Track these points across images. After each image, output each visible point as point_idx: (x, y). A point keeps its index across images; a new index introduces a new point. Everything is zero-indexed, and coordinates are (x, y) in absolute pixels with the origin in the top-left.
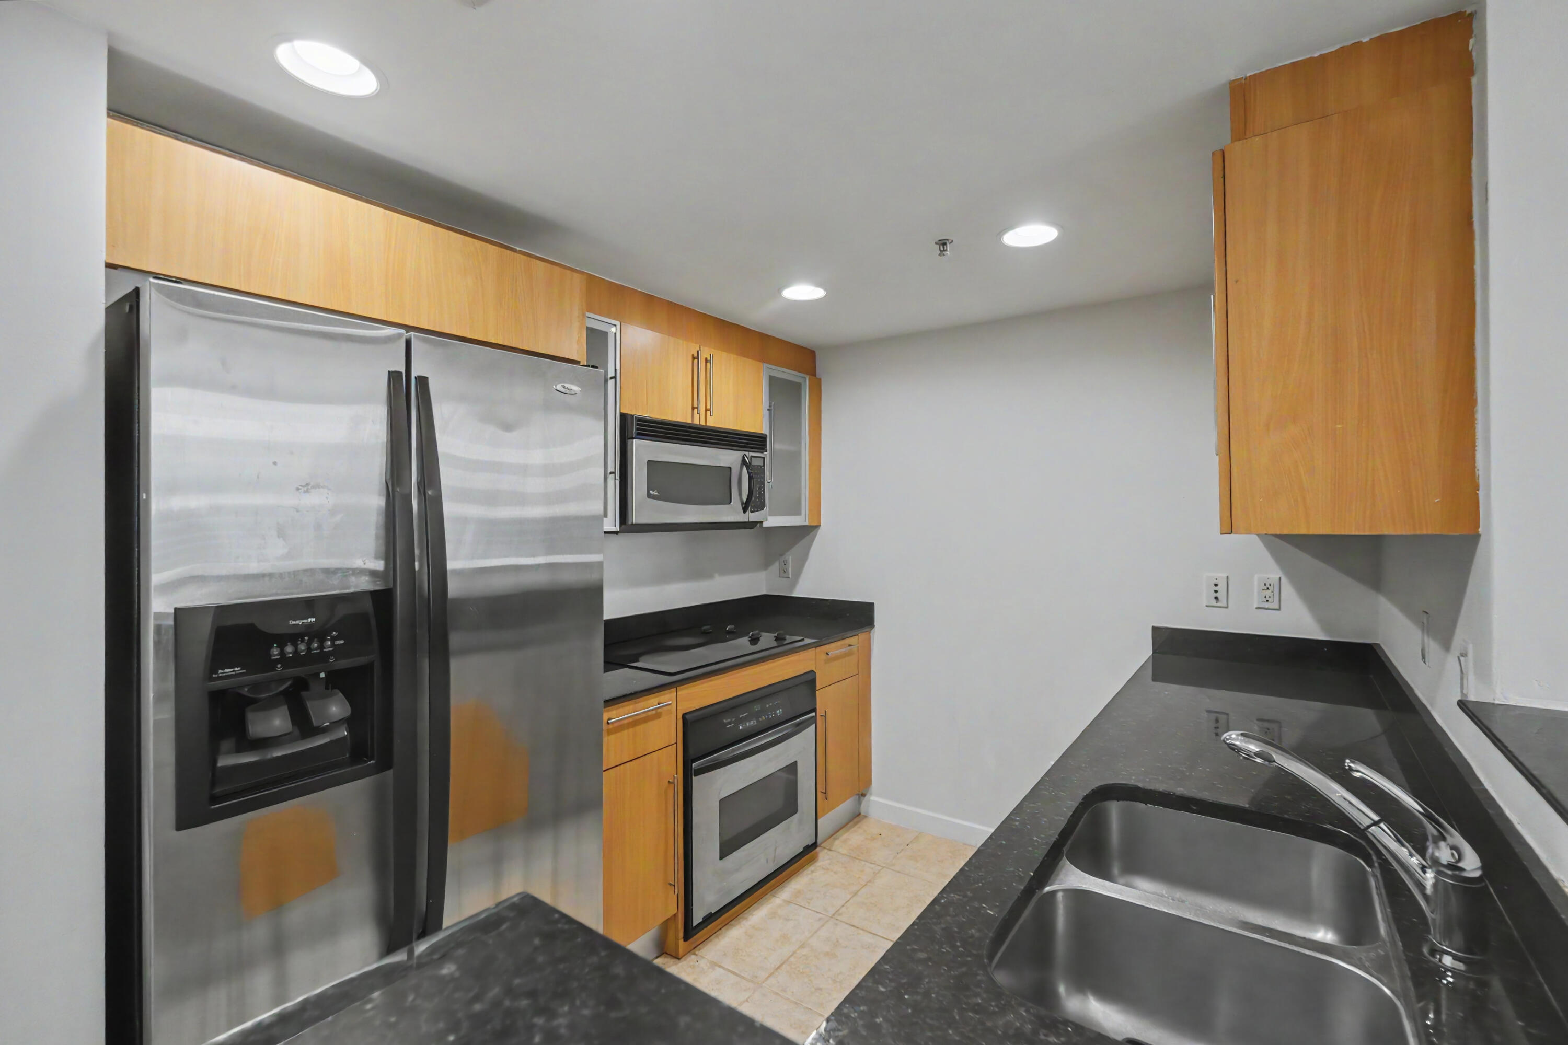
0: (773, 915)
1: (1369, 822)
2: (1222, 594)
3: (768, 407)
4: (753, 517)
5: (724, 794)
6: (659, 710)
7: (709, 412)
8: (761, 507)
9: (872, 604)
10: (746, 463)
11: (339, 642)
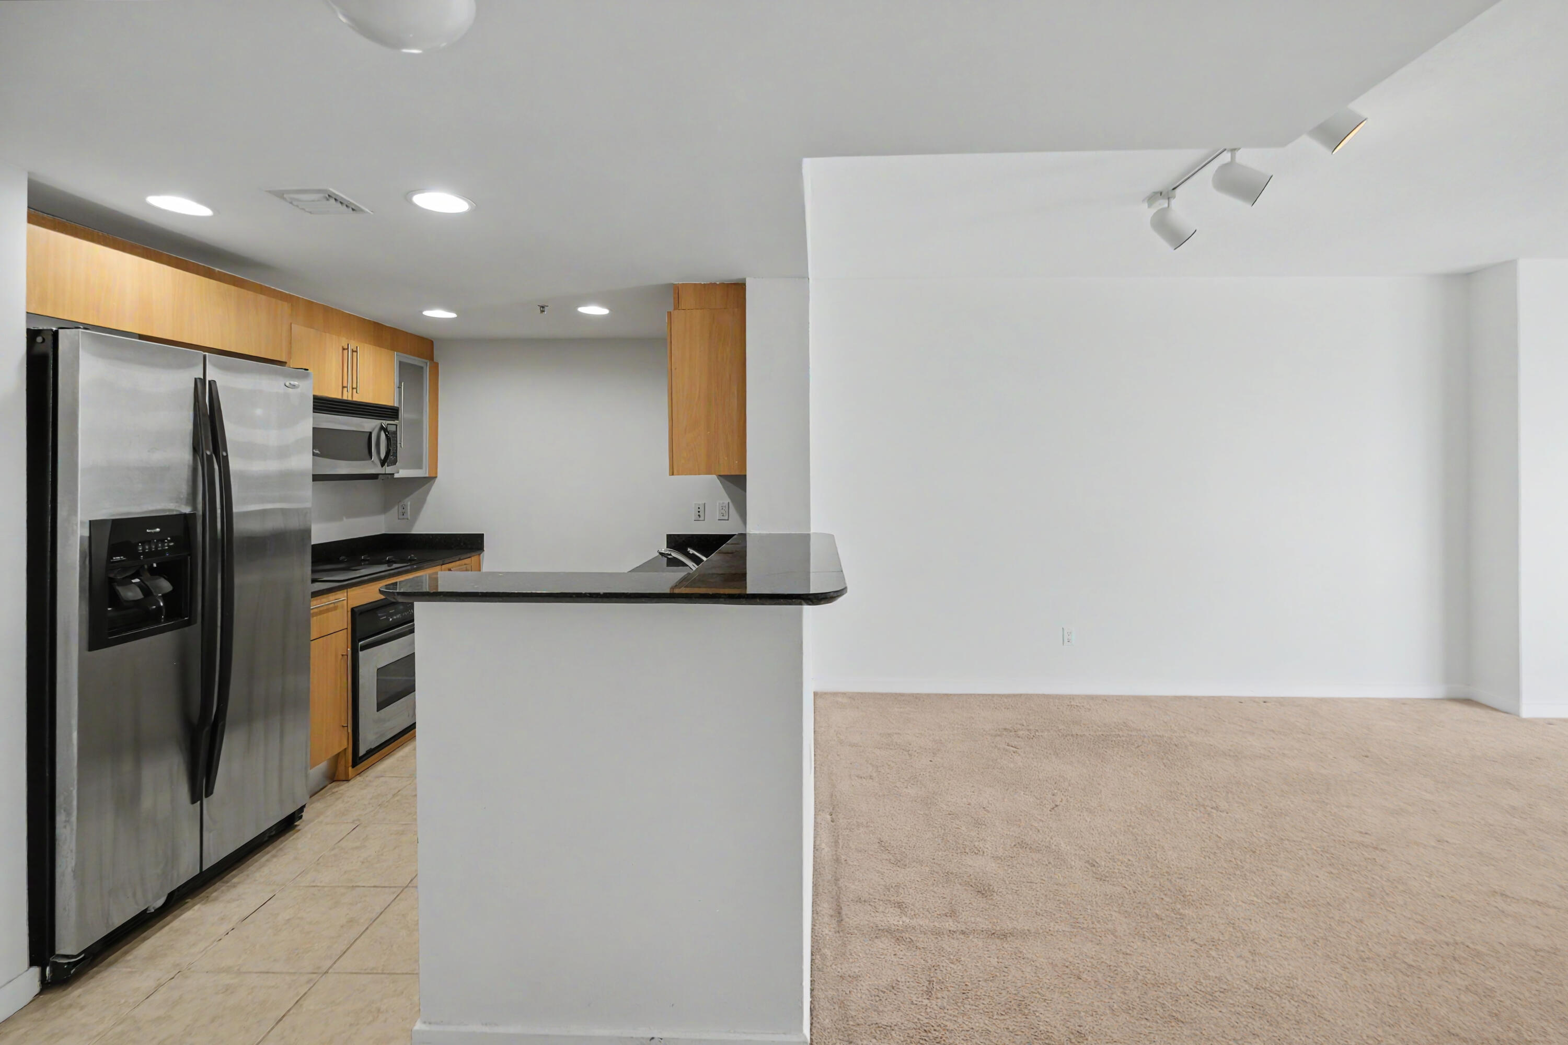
2: (702, 513)
3: (398, 385)
4: (388, 469)
5: (379, 666)
6: (336, 605)
7: (355, 390)
8: (394, 462)
9: (483, 535)
10: (382, 428)
11: (172, 544)
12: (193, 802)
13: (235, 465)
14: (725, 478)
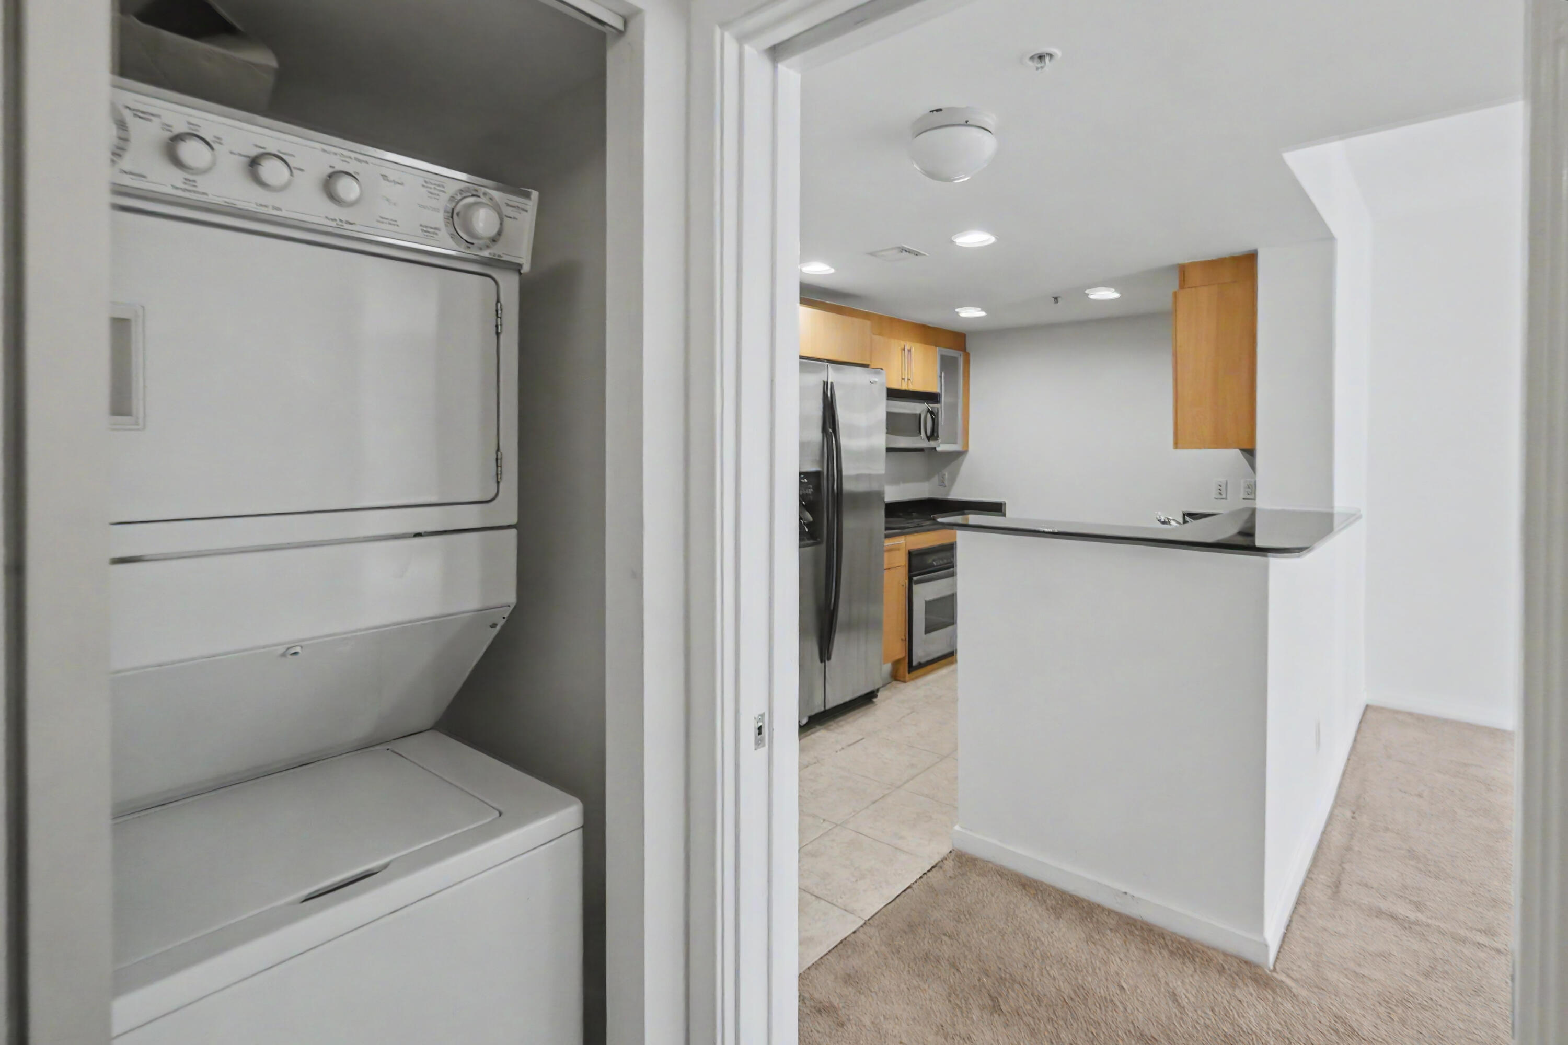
2: (1223, 492)
3: (940, 375)
4: (932, 444)
5: (927, 599)
6: (898, 546)
7: (910, 381)
8: (936, 438)
9: (1005, 502)
10: (929, 411)
11: (812, 490)
12: (820, 660)
14: (1243, 451)
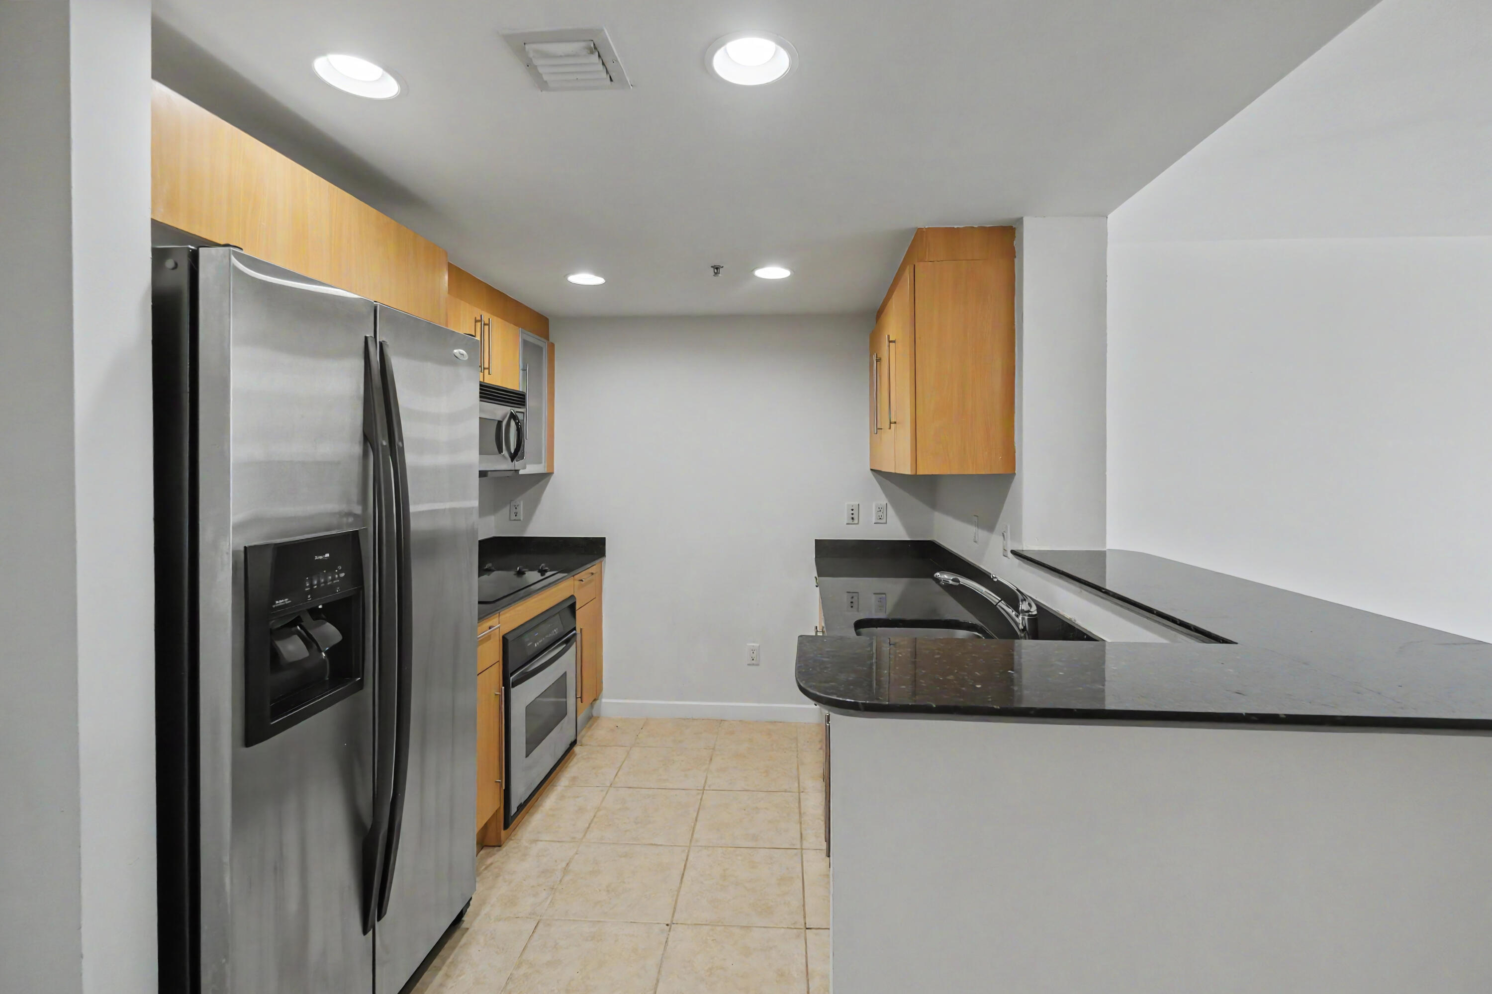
0: (562, 797)
1: (997, 601)
2: (855, 516)
3: (523, 367)
4: (517, 464)
5: (528, 703)
6: (489, 634)
7: (486, 371)
8: (522, 457)
9: (604, 539)
10: (511, 416)
11: (342, 575)
12: (365, 932)
13: (411, 459)
